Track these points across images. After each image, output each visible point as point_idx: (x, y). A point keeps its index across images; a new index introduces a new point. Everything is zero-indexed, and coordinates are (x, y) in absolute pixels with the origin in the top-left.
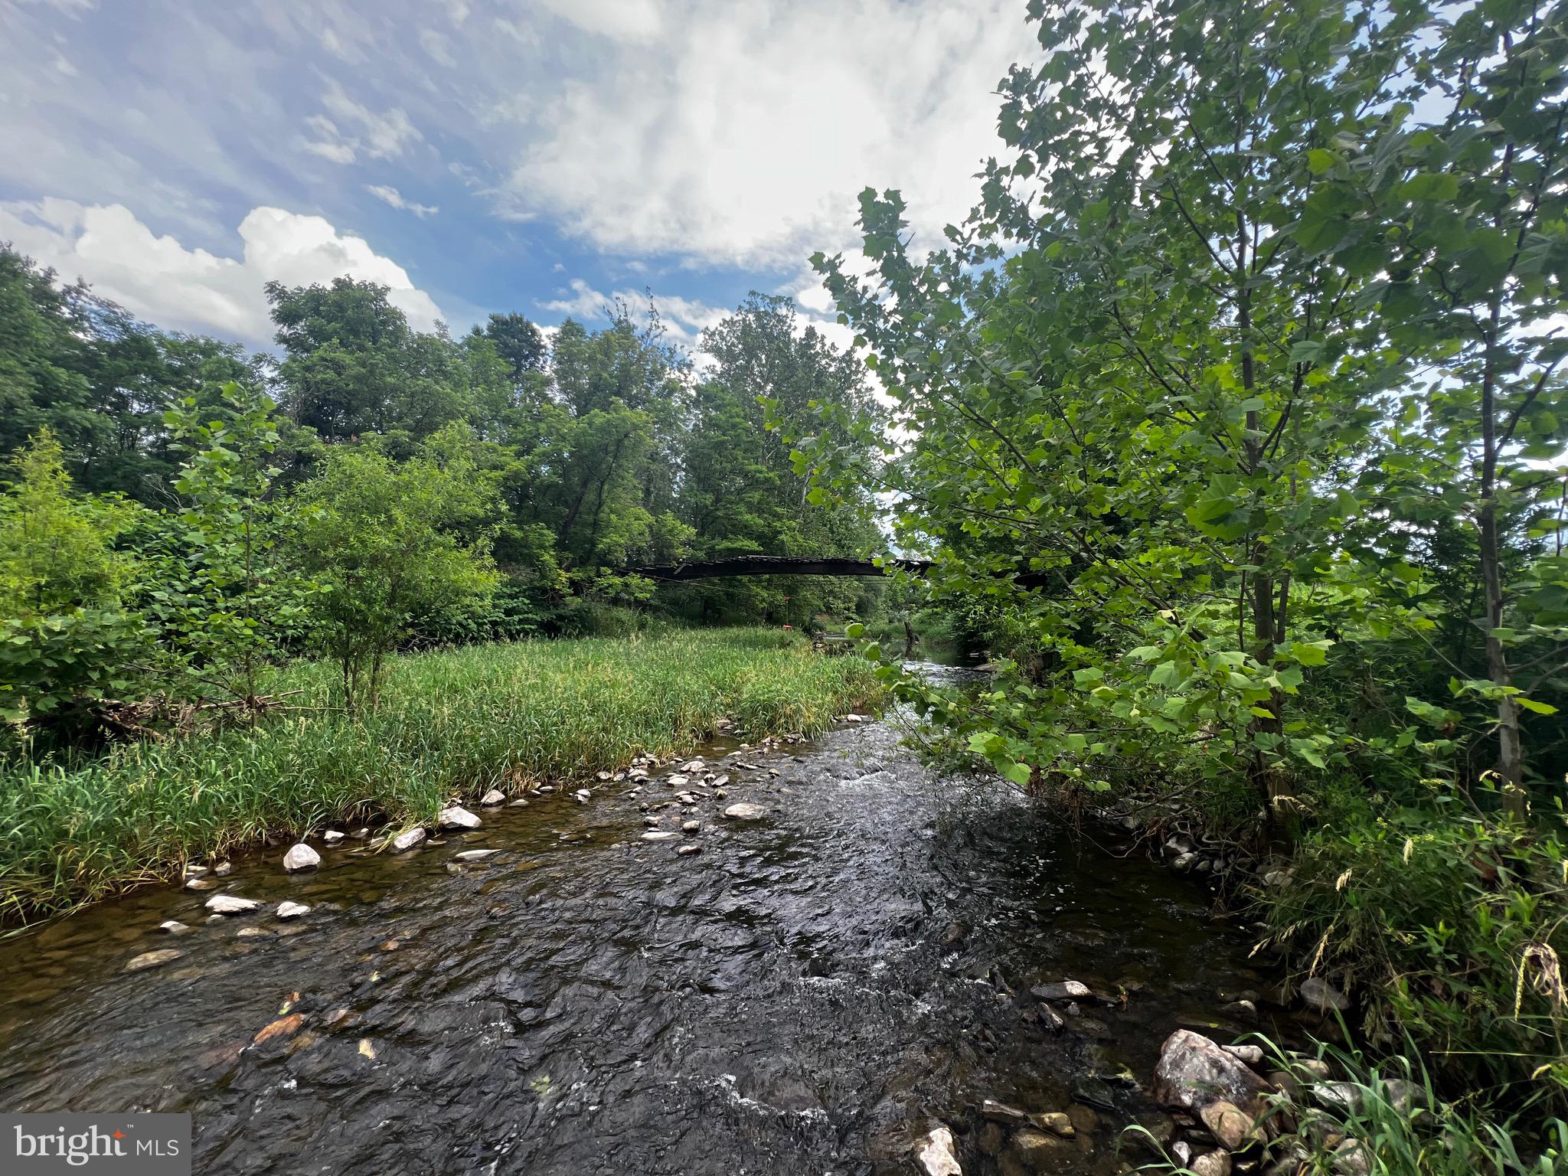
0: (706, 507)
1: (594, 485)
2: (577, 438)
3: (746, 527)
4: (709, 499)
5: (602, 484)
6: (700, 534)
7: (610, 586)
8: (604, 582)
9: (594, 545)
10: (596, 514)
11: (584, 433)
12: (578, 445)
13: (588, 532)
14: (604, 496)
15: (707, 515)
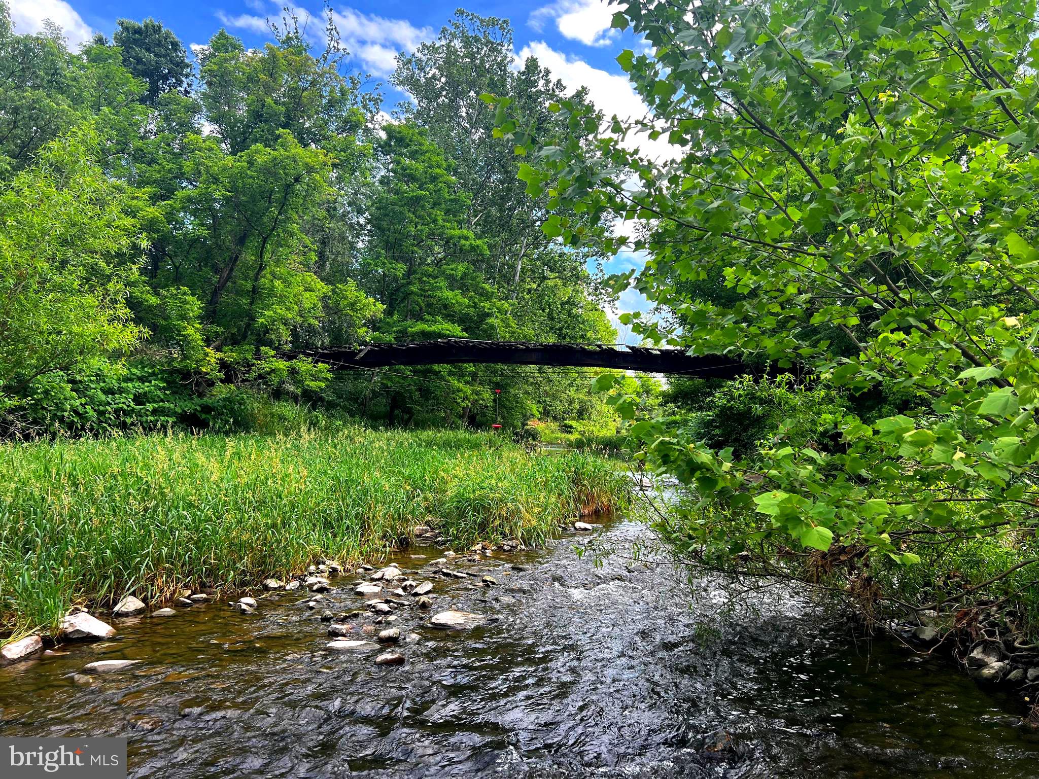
0: (395, 279)
1: (253, 242)
2: (233, 180)
3: (445, 307)
4: (401, 269)
5: (265, 241)
6: (389, 313)
7: (273, 371)
8: (266, 366)
9: (253, 319)
10: (256, 279)
11: (242, 174)
12: (233, 189)
13: (245, 301)
14: (267, 256)
15: (397, 290)
